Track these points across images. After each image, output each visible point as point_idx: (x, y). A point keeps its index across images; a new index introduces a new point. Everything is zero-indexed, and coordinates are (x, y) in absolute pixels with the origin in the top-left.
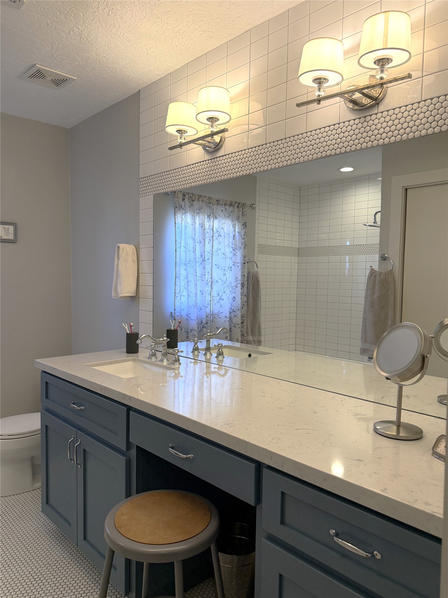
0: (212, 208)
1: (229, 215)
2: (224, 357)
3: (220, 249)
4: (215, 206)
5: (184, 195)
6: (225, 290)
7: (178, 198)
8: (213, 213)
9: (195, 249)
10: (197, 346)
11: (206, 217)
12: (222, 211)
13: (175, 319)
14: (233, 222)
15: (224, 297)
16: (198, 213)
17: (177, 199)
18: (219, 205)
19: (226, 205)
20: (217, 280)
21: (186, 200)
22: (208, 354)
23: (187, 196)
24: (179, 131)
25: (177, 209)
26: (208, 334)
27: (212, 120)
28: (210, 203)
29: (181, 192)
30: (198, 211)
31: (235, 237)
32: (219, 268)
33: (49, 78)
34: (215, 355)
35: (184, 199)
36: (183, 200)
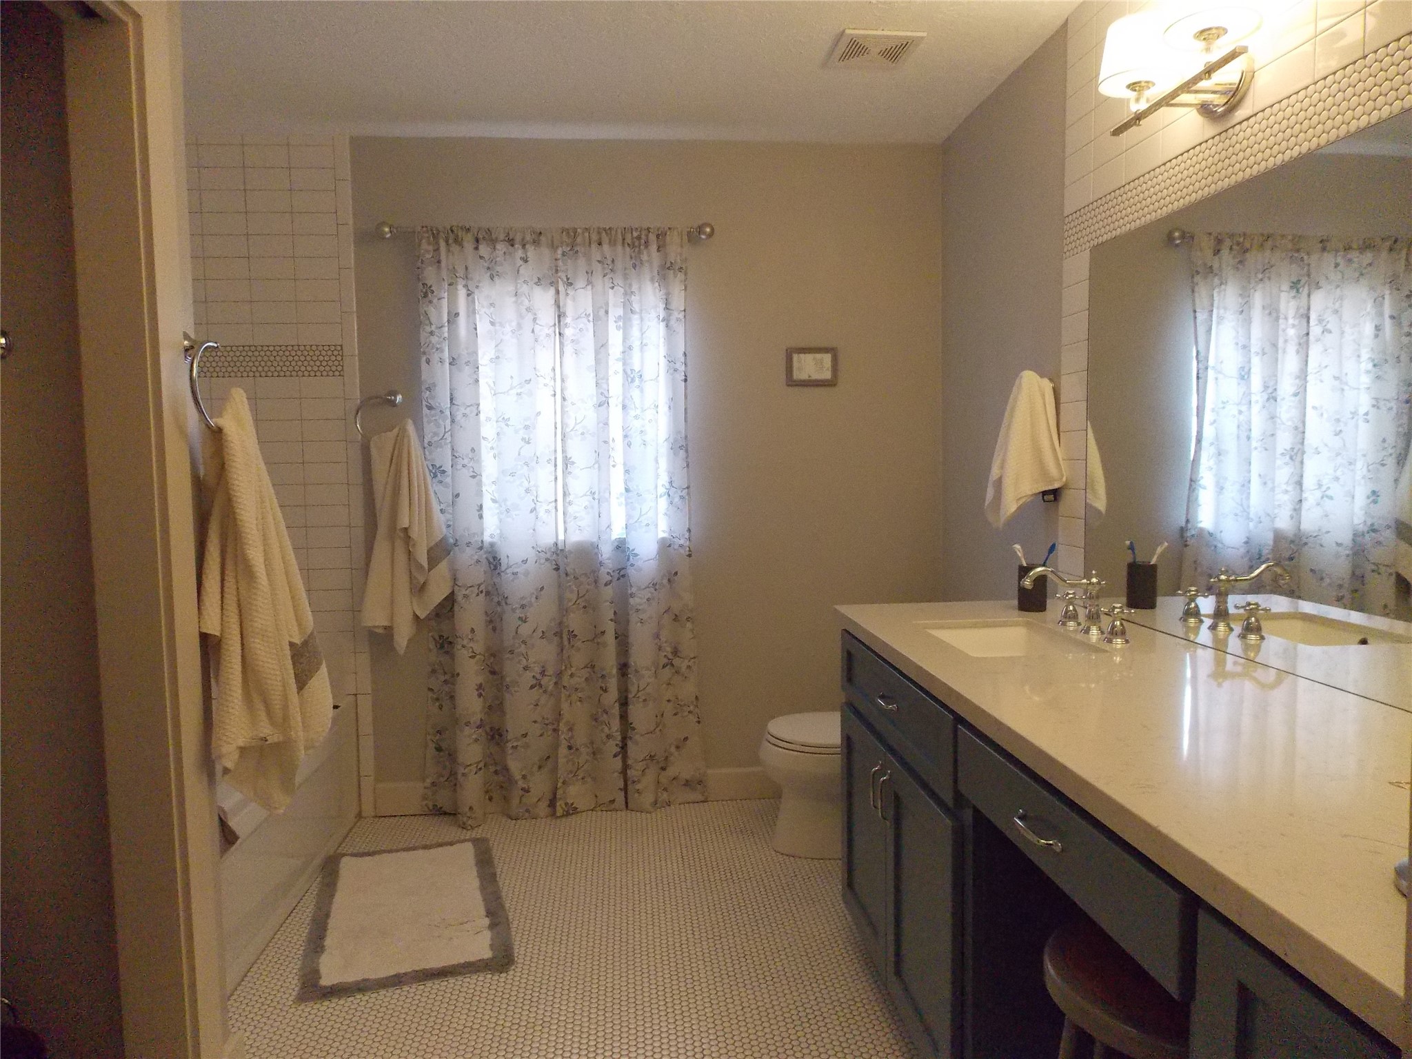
0: (1306, 262)
1: (1357, 274)
2: (1262, 638)
3: (1326, 366)
4: (1315, 257)
5: (1219, 241)
6: (1339, 473)
7: (1201, 250)
8: (1309, 275)
9: (1246, 370)
10: (1197, 606)
11: (1285, 287)
12: (1337, 265)
13: (1188, 543)
14: (1375, 291)
15: (1336, 490)
16: (1261, 280)
17: (1199, 254)
18: (1329, 252)
19: (1348, 248)
20: (1317, 448)
21: (1225, 252)
22: (1222, 627)
23: (1228, 243)
24: (1133, 86)
25: (1197, 278)
26: (1223, 577)
27: (1207, 35)
28: (1298, 251)
29: (1210, 234)
30: (1260, 276)
31: (1379, 330)
32: (1322, 415)
33: (875, 51)
34: (1238, 629)
35: (1219, 251)
36: (1217, 252)
